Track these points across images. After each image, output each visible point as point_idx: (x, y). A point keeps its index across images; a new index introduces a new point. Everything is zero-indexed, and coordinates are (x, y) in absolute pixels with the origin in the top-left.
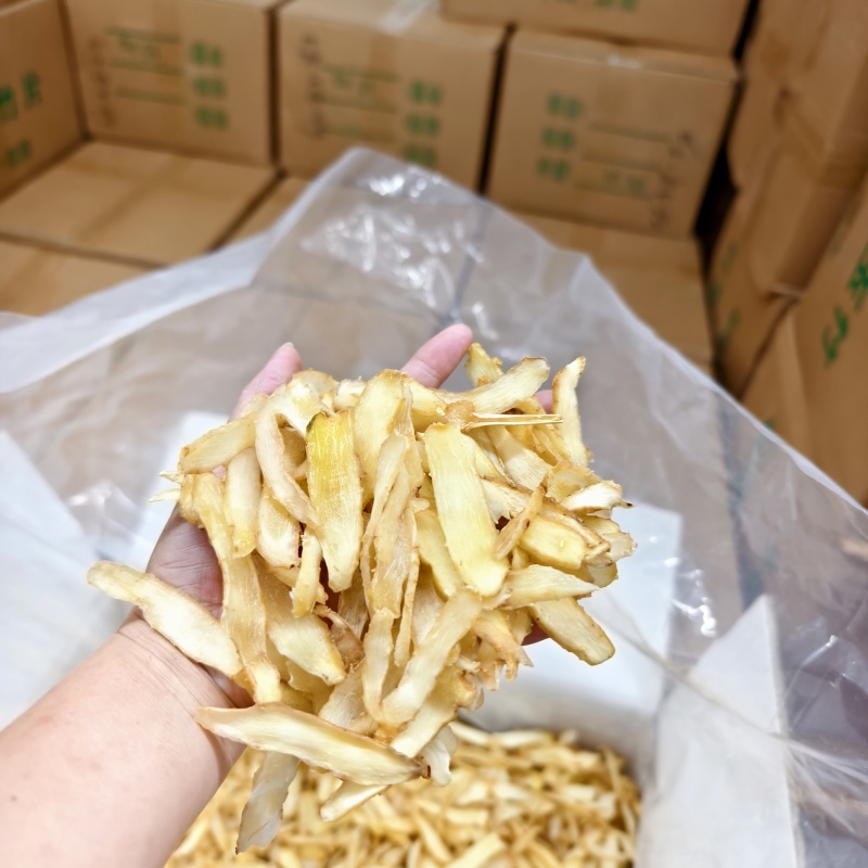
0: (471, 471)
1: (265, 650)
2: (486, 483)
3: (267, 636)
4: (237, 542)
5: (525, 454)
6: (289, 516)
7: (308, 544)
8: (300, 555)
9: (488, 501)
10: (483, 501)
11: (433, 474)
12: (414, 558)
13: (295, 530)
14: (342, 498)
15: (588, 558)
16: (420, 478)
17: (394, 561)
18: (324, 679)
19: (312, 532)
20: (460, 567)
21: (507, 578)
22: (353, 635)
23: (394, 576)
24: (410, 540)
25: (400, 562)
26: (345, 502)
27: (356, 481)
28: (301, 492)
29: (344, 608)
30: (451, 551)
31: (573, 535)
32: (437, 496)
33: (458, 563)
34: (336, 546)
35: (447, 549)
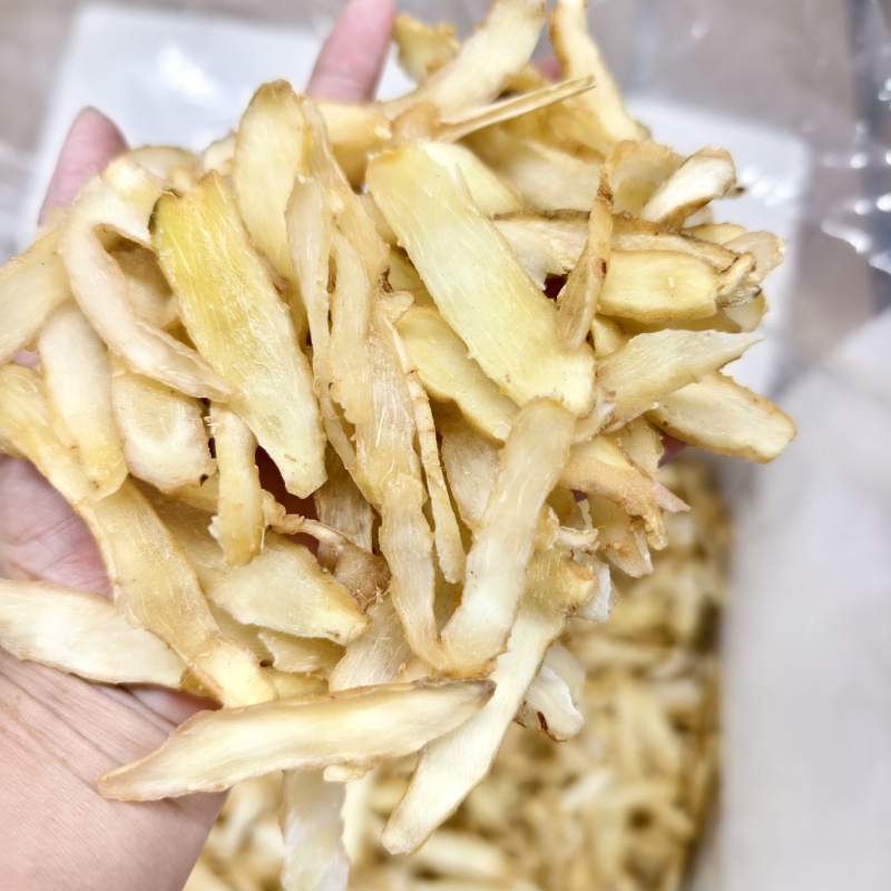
0: (470, 212)
1: (215, 626)
2: (501, 225)
3: (210, 602)
4: (94, 472)
5: (545, 160)
6: (173, 392)
7: (221, 430)
8: (213, 454)
9: (517, 256)
10: (509, 257)
11: (405, 241)
12: (415, 390)
13: (193, 414)
14: (257, 333)
15: (724, 292)
16: (381, 256)
17: (385, 409)
18: (332, 638)
19: (225, 407)
20: (509, 386)
21: (598, 375)
22: (358, 549)
23: (393, 435)
24: (398, 363)
25: (395, 406)
26: (264, 339)
27: (269, 294)
28: (177, 345)
29: (328, 513)
30: (483, 362)
31: (684, 261)
32: (424, 276)
33: (504, 380)
34: (275, 420)
35: (474, 363)
